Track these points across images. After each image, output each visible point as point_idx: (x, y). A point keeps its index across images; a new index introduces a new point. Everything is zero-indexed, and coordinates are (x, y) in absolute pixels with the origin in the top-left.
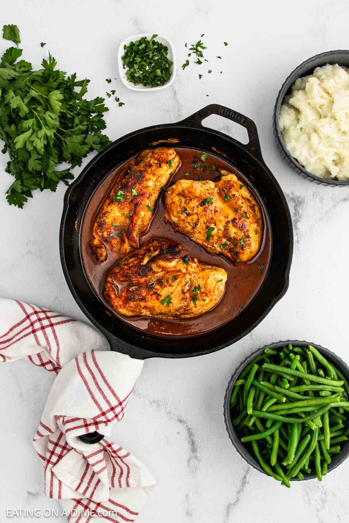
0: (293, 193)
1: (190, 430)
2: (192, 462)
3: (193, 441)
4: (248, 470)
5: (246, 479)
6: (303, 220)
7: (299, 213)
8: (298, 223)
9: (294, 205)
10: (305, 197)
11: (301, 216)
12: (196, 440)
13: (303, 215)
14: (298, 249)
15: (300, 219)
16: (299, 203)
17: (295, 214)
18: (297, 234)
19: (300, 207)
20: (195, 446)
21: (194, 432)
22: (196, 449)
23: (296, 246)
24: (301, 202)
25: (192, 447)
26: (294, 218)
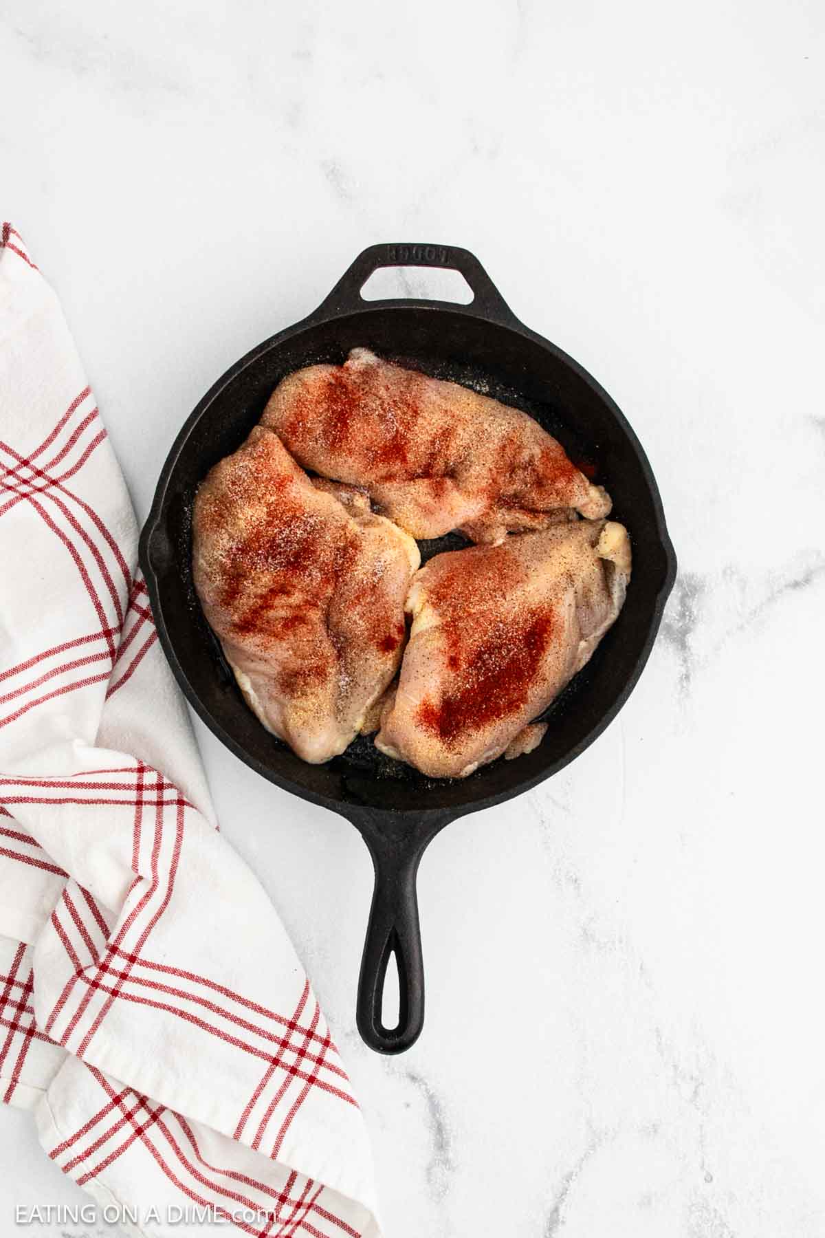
1: (434, 1099)
2: (437, 1171)
3: (440, 1124)
4: (562, 1194)
5: (558, 1215)
6: (700, 627)
7: (691, 612)
8: (687, 635)
9: (680, 594)
10: (705, 576)
11: (695, 618)
12: (447, 1121)
13: (700, 617)
14: (687, 696)
15: (692, 627)
16: (691, 592)
17: (683, 615)
18: (685, 661)
19: (693, 600)
20: (445, 1136)
21: (442, 1103)
22: (447, 1143)
23: (683, 687)
24: (695, 589)
25: (438, 1136)
26: (680, 624)
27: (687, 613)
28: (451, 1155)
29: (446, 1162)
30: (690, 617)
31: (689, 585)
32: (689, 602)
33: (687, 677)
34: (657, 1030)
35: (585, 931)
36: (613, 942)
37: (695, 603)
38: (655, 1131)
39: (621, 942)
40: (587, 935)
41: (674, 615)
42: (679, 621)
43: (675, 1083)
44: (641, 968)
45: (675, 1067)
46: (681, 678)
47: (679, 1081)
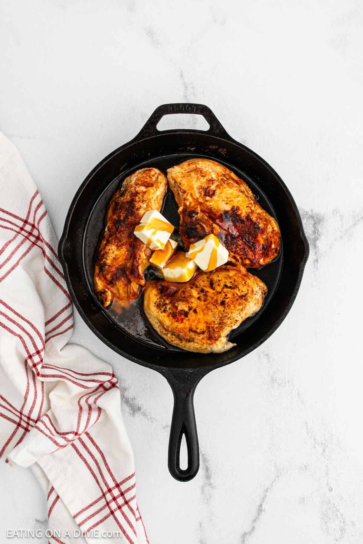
0: (312, 211)
1: (205, 456)
2: (206, 489)
3: (207, 467)
4: (264, 498)
5: (262, 507)
6: (323, 238)
7: (318, 231)
8: (317, 242)
9: (313, 223)
10: (324, 214)
11: (320, 234)
12: (211, 466)
13: (322, 233)
14: (317, 269)
15: (319, 237)
16: (318, 221)
17: (314, 232)
18: (316, 253)
19: (319, 225)
20: (209, 473)
21: (208, 458)
22: (211, 476)
23: (315, 265)
24: (320, 220)
25: (206, 473)
26: (314, 236)
27: (316, 231)
28: (212, 481)
29: (210, 484)
30: (318, 233)
31: (317, 218)
32: (317, 226)
33: (317, 261)
34: (306, 423)
35: (272, 377)
36: (285, 383)
37: (320, 226)
38: (306, 469)
39: (289, 383)
40: (273, 380)
41: (311, 232)
42: (313, 235)
43: (315, 447)
44: (298, 394)
45: (315, 439)
46: (314, 261)
47: (316, 445)
